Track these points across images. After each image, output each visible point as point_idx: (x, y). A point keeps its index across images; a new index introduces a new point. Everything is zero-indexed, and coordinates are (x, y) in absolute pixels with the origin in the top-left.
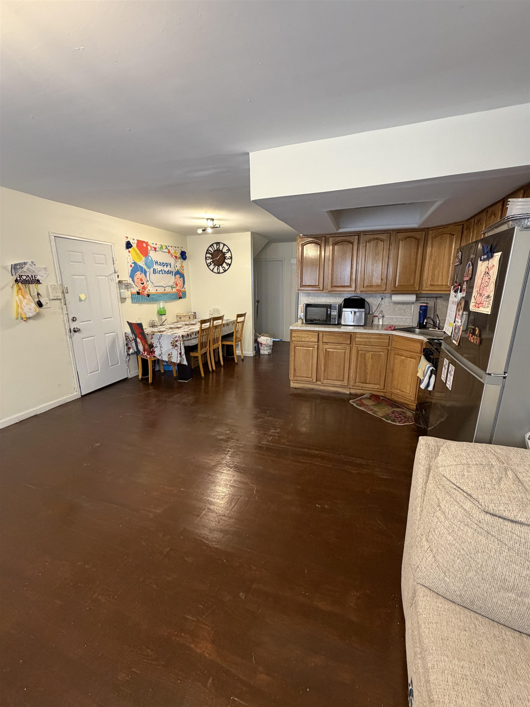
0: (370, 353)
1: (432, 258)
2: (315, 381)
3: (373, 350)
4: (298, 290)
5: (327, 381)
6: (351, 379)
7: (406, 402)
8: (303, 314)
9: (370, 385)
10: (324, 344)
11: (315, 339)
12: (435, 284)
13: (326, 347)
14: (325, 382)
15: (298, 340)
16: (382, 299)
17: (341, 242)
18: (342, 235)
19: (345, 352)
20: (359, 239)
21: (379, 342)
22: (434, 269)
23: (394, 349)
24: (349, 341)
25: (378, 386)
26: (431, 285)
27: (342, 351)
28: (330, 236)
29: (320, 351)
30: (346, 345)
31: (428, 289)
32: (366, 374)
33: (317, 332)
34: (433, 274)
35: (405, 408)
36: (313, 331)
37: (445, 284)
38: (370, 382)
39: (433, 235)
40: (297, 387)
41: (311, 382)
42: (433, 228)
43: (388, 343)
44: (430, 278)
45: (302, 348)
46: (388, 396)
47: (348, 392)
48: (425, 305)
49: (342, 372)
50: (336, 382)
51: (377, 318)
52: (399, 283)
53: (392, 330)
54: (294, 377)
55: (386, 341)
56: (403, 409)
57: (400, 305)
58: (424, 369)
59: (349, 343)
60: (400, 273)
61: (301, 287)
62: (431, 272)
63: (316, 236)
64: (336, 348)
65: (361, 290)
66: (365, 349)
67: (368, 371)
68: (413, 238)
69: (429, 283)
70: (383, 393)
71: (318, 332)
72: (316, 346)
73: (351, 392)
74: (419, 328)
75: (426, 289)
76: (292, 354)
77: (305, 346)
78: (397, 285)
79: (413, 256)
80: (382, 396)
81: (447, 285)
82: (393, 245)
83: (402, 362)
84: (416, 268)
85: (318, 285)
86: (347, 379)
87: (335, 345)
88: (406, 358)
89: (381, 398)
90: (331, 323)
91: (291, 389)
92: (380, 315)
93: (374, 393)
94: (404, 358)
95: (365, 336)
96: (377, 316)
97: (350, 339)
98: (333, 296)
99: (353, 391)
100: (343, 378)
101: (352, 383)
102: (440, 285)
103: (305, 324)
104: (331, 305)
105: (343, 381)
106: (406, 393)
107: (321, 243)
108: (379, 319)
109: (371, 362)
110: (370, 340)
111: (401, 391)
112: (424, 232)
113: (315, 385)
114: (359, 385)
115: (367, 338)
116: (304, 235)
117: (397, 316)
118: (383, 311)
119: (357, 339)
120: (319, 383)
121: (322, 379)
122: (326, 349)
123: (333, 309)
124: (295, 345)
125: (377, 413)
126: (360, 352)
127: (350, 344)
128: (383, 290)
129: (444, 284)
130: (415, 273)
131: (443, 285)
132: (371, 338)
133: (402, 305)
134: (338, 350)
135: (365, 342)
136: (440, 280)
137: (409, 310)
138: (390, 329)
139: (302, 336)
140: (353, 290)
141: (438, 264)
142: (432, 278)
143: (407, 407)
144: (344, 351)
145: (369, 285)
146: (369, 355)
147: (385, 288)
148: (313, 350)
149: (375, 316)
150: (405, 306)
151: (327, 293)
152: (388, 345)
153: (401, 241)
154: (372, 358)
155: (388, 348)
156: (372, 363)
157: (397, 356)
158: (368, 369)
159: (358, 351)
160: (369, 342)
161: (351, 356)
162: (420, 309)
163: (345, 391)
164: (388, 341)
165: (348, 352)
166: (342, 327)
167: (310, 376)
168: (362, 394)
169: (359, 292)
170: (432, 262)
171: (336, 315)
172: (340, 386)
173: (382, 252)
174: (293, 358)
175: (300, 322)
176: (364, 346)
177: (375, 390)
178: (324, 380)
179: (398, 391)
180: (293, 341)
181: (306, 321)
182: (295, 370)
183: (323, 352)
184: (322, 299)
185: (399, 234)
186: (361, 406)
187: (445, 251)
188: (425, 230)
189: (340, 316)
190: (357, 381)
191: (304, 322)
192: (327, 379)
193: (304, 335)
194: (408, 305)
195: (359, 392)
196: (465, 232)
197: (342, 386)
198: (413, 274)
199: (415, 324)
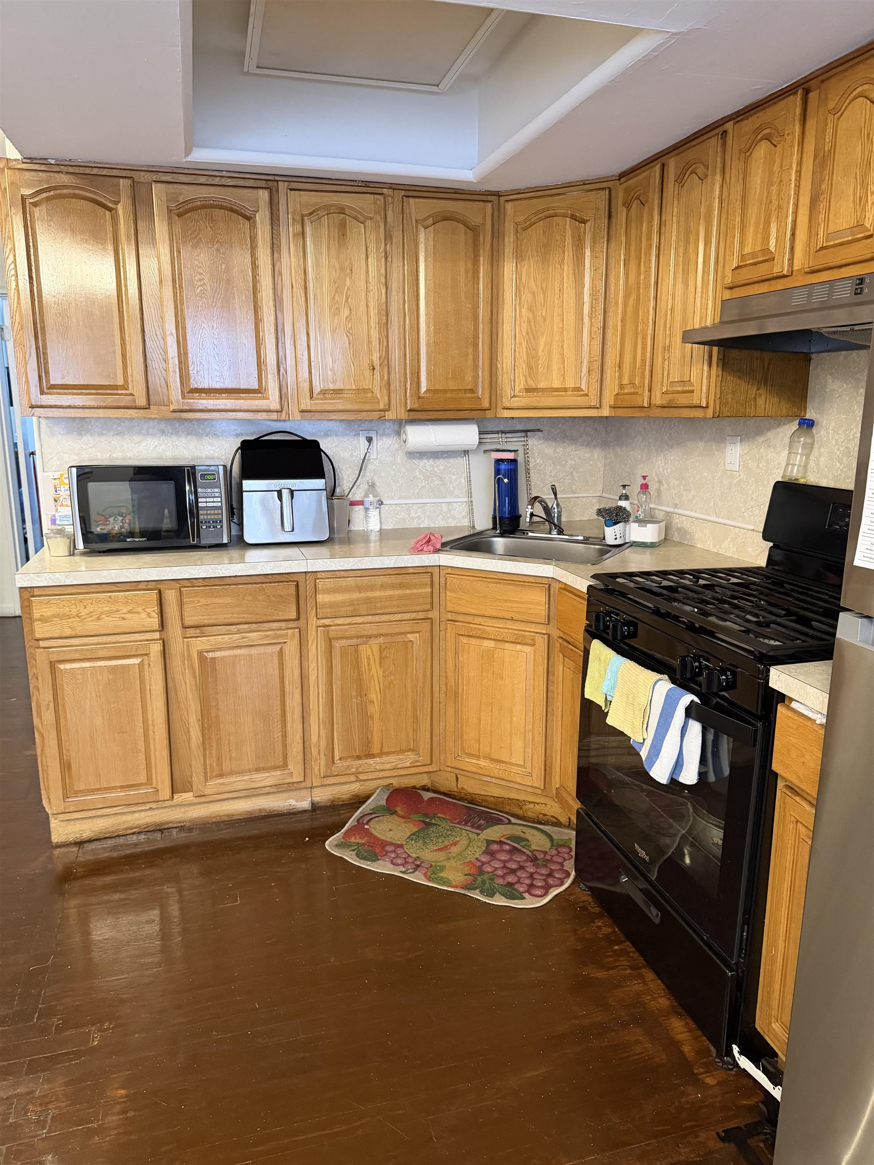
0: (375, 643)
1: (523, 297)
2: (166, 792)
3: (384, 631)
4: (32, 407)
5: (219, 781)
6: (314, 751)
7: (514, 796)
8: (67, 511)
9: (385, 759)
10: (191, 632)
11: (149, 615)
12: (542, 385)
13: (200, 644)
14: (212, 786)
15: (68, 632)
16: (370, 440)
17: (203, 207)
18: (203, 180)
19: (281, 653)
20: (275, 200)
21: (400, 598)
22: (532, 336)
23: (449, 616)
24: (294, 608)
25: (412, 756)
26: (528, 390)
27: (269, 649)
28: (155, 177)
29: (176, 663)
30: (283, 625)
31: (520, 404)
32: (365, 718)
33: (150, 586)
34: (532, 354)
35: (513, 820)
36: (135, 585)
37: (572, 386)
38: (386, 750)
39: (520, 219)
40: (85, 836)
41: (154, 801)
42: (518, 195)
43: (429, 600)
44: (522, 368)
45: (87, 664)
46: (447, 782)
47: (305, 805)
48: (511, 456)
49: (278, 735)
50: (257, 776)
51: (359, 509)
52: (429, 379)
53: (437, 551)
54: (65, 797)
55: (424, 591)
56: (510, 822)
57: (425, 461)
58: (644, 701)
59: (293, 615)
60: (428, 344)
61: (42, 393)
62: (524, 344)
63: (87, 171)
64: (244, 642)
65: (303, 407)
66: (353, 631)
67: (374, 709)
68: (457, 220)
69: (520, 384)
70: (425, 775)
71: (158, 587)
72: (156, 648)
73: (316, 799)
74: (502, 535)
75: (515, 402)
76: (42, 696)
77: (101, 654)
78: (423, 389)
79: (462, 285)
80: (425, 788)
81: (578, 389)
82: (394, 240)
83: (488, 657)
84: (476, 329)
85: (125, 387)
86: (300, 758)
87: (239, 632)
88: (500, 645)
89: (426, 795)
90: (204, 541)
91: (57, 852)
92: (371, 498)
93: (396, 783)
94: (492, 644)
95: (351, 582)
96: (361, 503)
97: (294, 600)
98: (189, 434)
99: (323, 795)
100: (285, 757)
101: (319, 765)
102: (557, 390)
103: (84, 554)
104: (193, 467)
105: (285, 766)
106: (511, 764)
107: (117, 203)
108: (367, 509)
109: (381, 673)
110: (370, 594)
111: (492, 759)
112: (489, 205)
113: (171, 806)
114: (348, 767)
115: (359, 589)
116: (31, 160)
117: (422, 498)
118: (378, 484)
119: (321, 598)
120: (188, 796)
121: (194, 778)
122: (200, 653)
123: (205, 487)
124: (54, 658)
125: (443, 874)
126: (337, 644)
127: (298, 619)
128: (382, 407)
129: (570, 384)
130: (476, 346)
131: (565, 390)
132: (371, 588)
133: (431, 461)
134: (254, 651)
135: (352, 603)
136: (555, 373)
137: (454, 477)
138: (431, 548)
139: (84, 612)
140: (272, 408)
141: (545, 319)
142: (530, 368)
143: (517, 811)
144: (278, 647)
145: (331, 386)
146: (369, 651)
147: (386, 399)
148: (141, 665)
149: (353, 504)
150: (441, 464)
151: (168, 420)
152: (428, 607)
153: (422, 229)
154: (382, 659)
155: (430, 615)
156: (384, 677)
157: (465, 640)
158: (372, 702)
159: (329, 641)
160: (368, 601)
161: (305, 665)
162: (497, 472)
163: (293, 802)
164: (429, 590)
165: (291, 648)
166: (252, 555)
167: (143, 779)
168: (357, 796)
169: (298, 416)
170: (524, 311)
171: (221, 508)
172: (274, 790)
173: (363, 262)
174: (48, 716)
175: (55, 548)
176: (348, 620)
177: (402, 772)
178: (206, 780)
179: (483, 763)
180: (38, 640)
181: (86, 540)
182: (66, 766)
183: (191, 666)
184: (144, 443)
185: (411, 200)
186: (374, 858)
187: (562, 275)
188: (489, 198)
189: (235, 510)
190: (337, 757)
191: (80, 545)
192: (221, 776)
193: (91, 608)
194: (451, 460)
195: (346, 790)
196: (621, 214)
197: (281, 788)
198: (471, 350)
199: (483, 522)
